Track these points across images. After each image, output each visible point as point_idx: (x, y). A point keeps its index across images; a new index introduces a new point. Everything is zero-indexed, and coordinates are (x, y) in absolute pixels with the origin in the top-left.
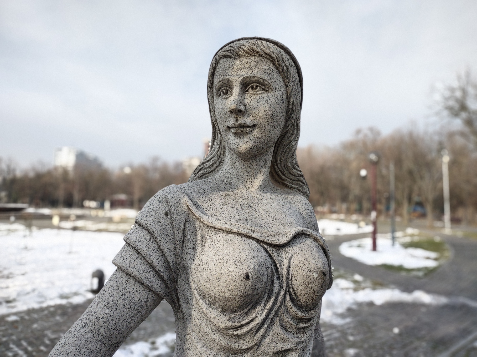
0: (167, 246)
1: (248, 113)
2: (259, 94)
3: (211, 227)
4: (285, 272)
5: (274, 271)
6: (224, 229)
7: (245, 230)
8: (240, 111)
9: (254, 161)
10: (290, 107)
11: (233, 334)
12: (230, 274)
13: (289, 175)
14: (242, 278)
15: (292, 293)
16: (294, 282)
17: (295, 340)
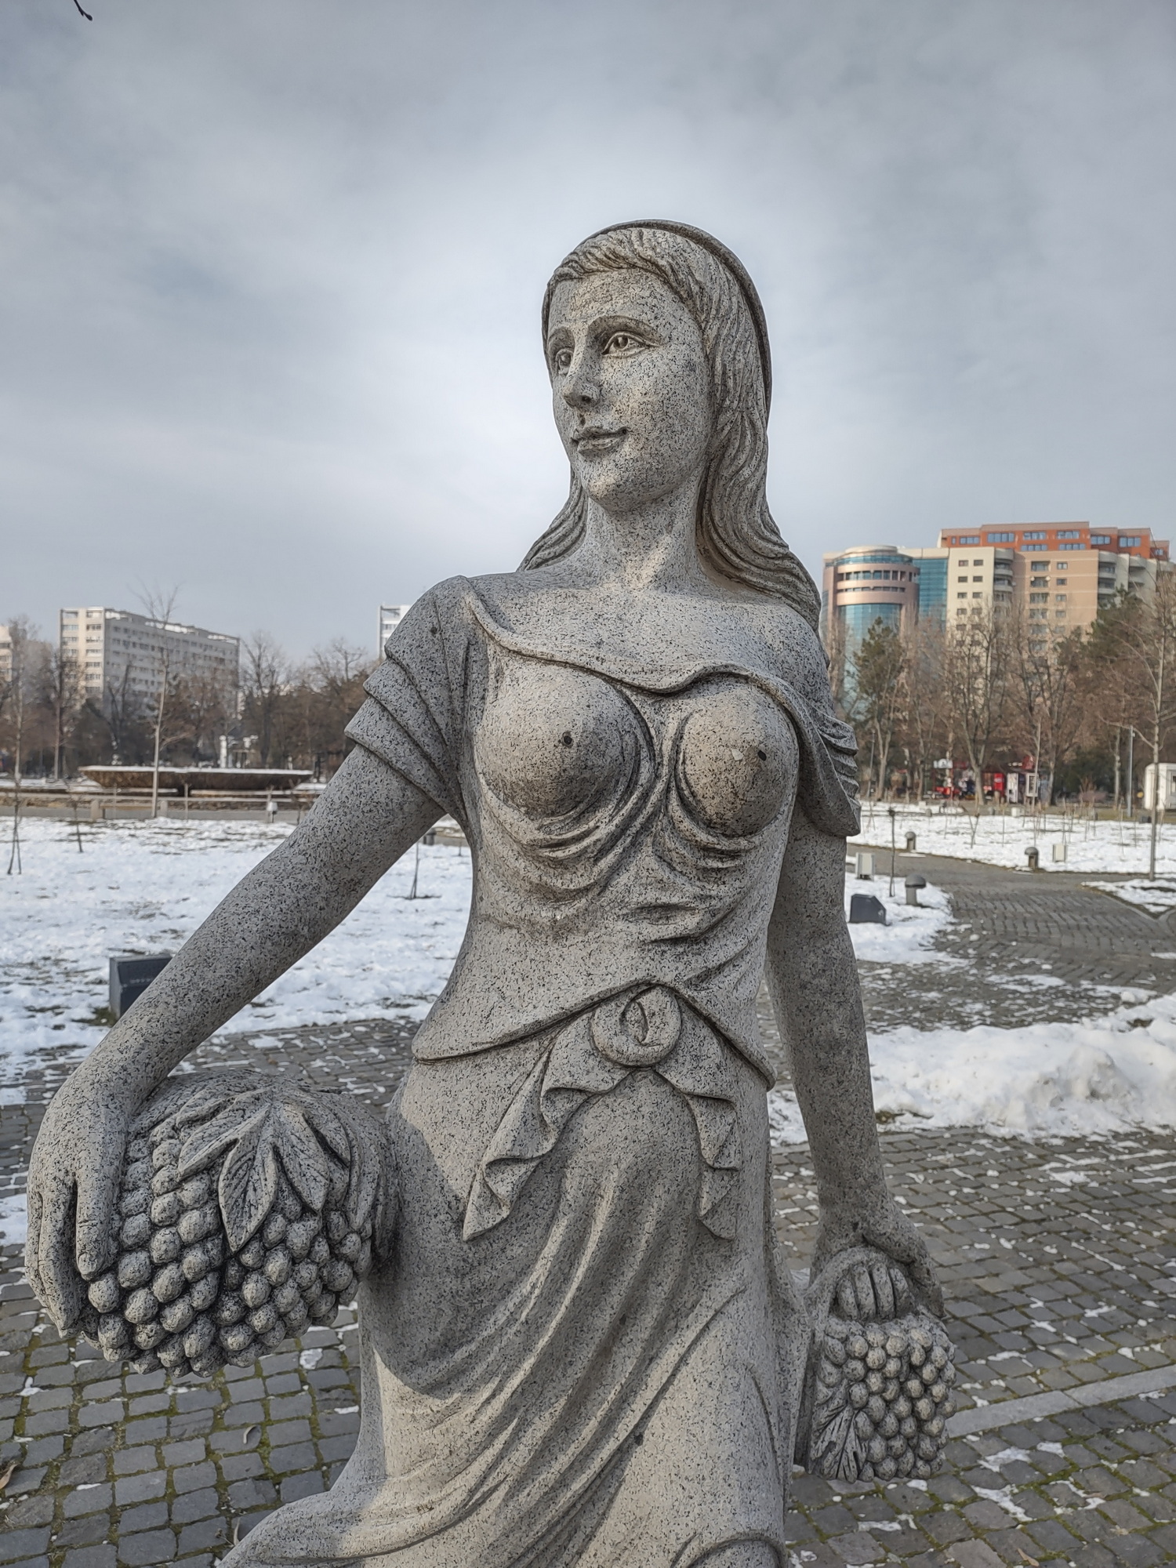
0: (434, 694)
1: (606, 403)
2: (631, 356)
3: (514, 652)
4: (667, 746)
5: (642, 742)
6: (539, 656)
7: (583, 658)
8: (586, 400)
9: (638, 517)
10: (718, 380)
11: (549, 858)
12: (534, 734)
13: (751, 557)
14: (556, 743)
15: (686, 793)
16: (689, 769)
17: (691, 890)
